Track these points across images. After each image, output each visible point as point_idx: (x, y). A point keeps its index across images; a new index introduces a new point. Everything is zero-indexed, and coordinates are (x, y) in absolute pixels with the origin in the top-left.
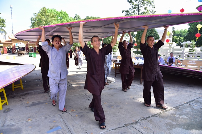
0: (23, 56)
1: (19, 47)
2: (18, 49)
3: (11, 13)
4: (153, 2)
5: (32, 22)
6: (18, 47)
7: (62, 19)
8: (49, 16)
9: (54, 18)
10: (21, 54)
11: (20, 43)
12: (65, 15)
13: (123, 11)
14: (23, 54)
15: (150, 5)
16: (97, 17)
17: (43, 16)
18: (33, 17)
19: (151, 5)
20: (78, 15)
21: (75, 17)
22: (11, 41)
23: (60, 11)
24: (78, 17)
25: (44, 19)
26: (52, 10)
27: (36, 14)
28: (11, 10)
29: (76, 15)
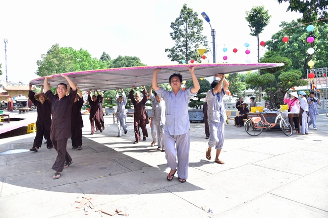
0: (26, 113)
1: (17, 102)
2: (16, 104)
3: (6, 50)
4: (205, 37)
5: (39, 66)
6: (15, 102)
7: (81, 62)
8: (63, 58)
9: (70, 61)
10: (24, 111)
11: (20, 96)
12: (87, 55)
13: (166, 50)
14: (27, 110)
15: (201, 42)
16: (133, 57)
17: (55, 59)
18: (42, 60)
19: (203, 42)
20: (106, 53)
21: (103, 56)
22: (6, 93)
23: (79, 50)
24: (107, 57)
25: (57, 63)
26: (67, 50)
27: (44, 56)
28: (5, 46)
29: (104, 53)
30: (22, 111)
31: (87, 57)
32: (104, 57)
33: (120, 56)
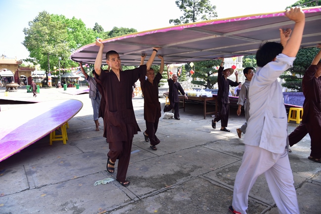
0: (15, 91)
4: (214, 7)
5: (27, 36)
7: (75, 32)
8: (54, 26)
9: (62, 30)
10: (12, 88)
12: (80, 24)
13: (171, 21)
14: (15, 87)
16: (130, 29)
17: (45, 27)
18: (29, 27)
19: (212, 13)
21: (95, 27)
23: (71, 19)
24: (100, 28)
25: (47, 31)
26: (58, 17)
27: (32, 24)
29: (96, 24)
30: (10, 88)
31: (81, 27)
32: (97, 29)
33: (115, 28)
